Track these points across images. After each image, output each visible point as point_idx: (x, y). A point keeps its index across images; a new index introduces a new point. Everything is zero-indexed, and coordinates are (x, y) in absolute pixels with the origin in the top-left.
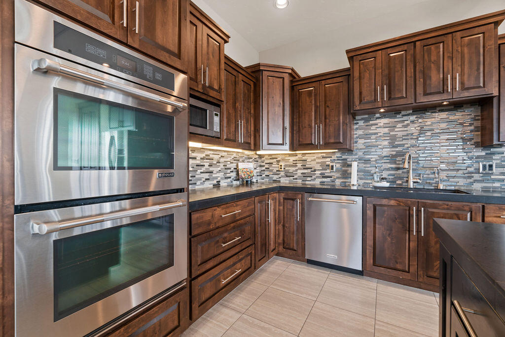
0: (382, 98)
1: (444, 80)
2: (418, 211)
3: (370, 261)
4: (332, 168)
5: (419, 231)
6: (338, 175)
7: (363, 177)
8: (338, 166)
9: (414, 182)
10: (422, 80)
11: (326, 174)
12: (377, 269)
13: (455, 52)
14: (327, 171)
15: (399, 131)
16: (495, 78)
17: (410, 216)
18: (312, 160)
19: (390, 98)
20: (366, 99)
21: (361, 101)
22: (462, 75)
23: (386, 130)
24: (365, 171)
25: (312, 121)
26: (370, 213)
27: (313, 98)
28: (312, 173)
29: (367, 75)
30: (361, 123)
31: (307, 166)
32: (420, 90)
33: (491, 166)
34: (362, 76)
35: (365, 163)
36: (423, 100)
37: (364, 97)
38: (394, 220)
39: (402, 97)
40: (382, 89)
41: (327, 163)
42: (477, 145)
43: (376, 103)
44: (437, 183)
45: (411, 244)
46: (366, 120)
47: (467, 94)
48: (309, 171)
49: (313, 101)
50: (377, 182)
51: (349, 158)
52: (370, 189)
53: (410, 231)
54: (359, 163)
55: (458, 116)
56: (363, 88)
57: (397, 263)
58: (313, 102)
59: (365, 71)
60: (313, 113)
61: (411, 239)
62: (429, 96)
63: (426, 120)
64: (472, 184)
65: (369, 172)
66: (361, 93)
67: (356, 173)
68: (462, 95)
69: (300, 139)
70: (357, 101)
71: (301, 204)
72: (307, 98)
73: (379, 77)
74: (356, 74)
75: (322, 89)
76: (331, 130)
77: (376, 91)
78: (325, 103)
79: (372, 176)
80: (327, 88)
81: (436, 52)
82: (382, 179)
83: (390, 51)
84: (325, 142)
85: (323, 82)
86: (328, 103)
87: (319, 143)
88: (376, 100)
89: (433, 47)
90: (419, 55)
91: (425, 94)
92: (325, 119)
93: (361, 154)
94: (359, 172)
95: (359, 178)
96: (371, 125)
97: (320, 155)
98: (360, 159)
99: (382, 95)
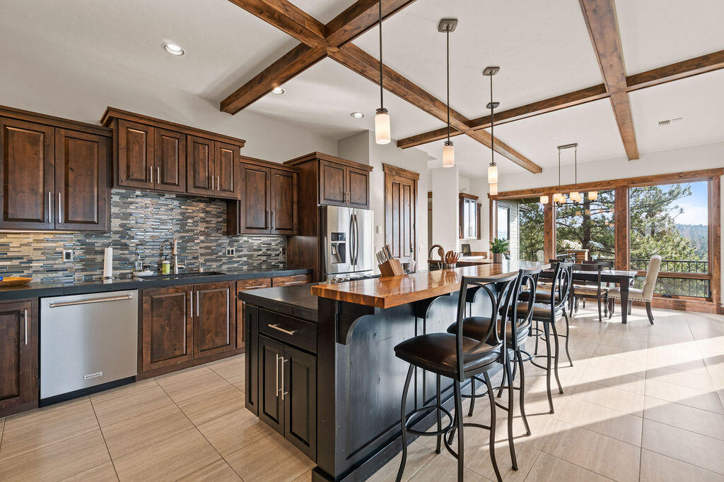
0: (155, 180)
1: (209, 178)
2: (194, 295)
3: (146, 358)
4: (68, 256)
5: (195, 313)
6: (79, 266)
7: (119, 266)
8: (78, 253)
9: (179, 268)
10: (192, 172)
11: (55, 266)
12: (154, 365)
13: (216, 158)
14: (57, 262)
16: (239, 187)
18: (22, 245)
19: (163, 182)
20: (135, 175)
21: (128, 177)
22: (221, 178)
24: (120, 259)
25: (38, 184)
27: (41, 148)
28: (22, 265)
29: (136, 148)
31: (9, 254)
32: (190, 182)
33: (232, 251)
34: (131, 148)
35: (122, 249)
36: (192, 191)
37: (132, 173)
38: (172, 307)
39: (175, 184)
40: (155, 171)
41: (58, 250)
42: (224, 234)
43: (148, 183)
44: (198, 267)
45: (188, 326)
46: (124, 196)
47: (223, 195)
48: (16, 262)
49: (41, 152)
50: (140, 271)
51: (98, 242)
52: (128, 281)
54: (114, 249)
55: (212, 208)
56: (131, 163)
57: (175, 350)
58: (41, 156)
59: (134, 142)
60: (41, 173)
61: (188, 322)
62: (197, 189)
63: (188, 207)
64: (221, 266)
65: (126, 259)
66: (128, 167)
67: (111, 262)
68: (220, 195)
69: (10, 211)
70: (123, 175)
71: (31, 316)
72: (28, 147)
73: (150, 157)
74: (123, 142)
75: (60, 142)
76: (77, 204)
77: (147, 170)
78: (67, 162)
79: (132, 264)
80: (71, 142)
81: (203, 152)
82: (145, 267)
83: (163, 132)
84: (67, 221)
85: (63, 131)
86: (71, 164)
87: (56, 220)
88: (147, 180)
89: (201, 146)
90: (190, 149)
91: (195, 187)
92: (67, 185)
93: (116, 237)
94: (113, 260)
95: (114, 268)
96: (131, 203)
97: (42, 237)
98: (115, 244)
99: (155, 177)
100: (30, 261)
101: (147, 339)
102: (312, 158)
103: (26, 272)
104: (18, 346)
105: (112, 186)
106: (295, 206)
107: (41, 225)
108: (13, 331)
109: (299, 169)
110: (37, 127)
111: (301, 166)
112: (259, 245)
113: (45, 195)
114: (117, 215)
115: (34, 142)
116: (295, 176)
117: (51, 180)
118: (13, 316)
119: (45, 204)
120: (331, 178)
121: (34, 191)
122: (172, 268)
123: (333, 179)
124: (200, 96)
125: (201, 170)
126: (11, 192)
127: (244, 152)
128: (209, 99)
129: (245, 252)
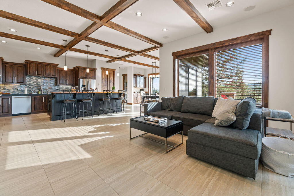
0: (36, 74)
1: (49, 73)
2: (44, 98)
3: (33, 109)
5: (44, 101)
9: (43, 93)
10: (45, 72)
12: (35, 111)
13: (51, 68)
15: (39, 81)
16: (57, 75)
17: (43, 99)
18: (9, 87)
19: (37, 74)
22: (52, 73)
23: (36, 80)
24: (29, 90)
25: (11, 75)
26: (33, 99)
29: (32, 68)
30: (28, 78)
31: (6, 89)
32: (44, 74)
34: (30, 68)
38: (39, 100)
39: (41, 75)
41: (16, 88)
44: (48, 93)
46: (30, 77)
47: (52, 76)
53: (43, 101)
57: (40, 108)
58: (12, 70)
59: (31, 66)
60: (12, 73)
61: (43, 103)
65: (31, 90)
66: (30, 72)
69: (6, 80)
70: (29, 73)
71: (10, 99)
72: (10, 68)
73: (35, 69)
74: (28, 67)
75: (16, 67)
76: (19, 79)
77: (34, 72)
78: (17, 71)
79: (32, 91)
80: (18, 67)
81: (47, 67)
82: (35, 92)
83: (37, 64)
84: (17, 82)
85: (16, 65)
86: (18, 71)
87: (15, 82)
88: (34, 74)
89: (47, 66)
90: (44, 67)
91: (45, 75)
92: (17, 75)
93: (28, 86)
94: (28, 90)
95: (28, 92)
96: (31, 78)
97: (12, 85)
98: (28, 87)
99: (36, 73)
100: (10, 90)
101: (33, 105)
102: (77, 67)
103: (9, 92)
104: (8, 104)
105: (26, 75)
106: (74, 79)
107: (12, 83)
108: (7, 102)
109: (75, 70)
110: (11, 65)
111: (76, 69)
112: (65, 88)
113: (13, 77)
114: (28, 81)
115: (11, 68)
116: (74, 71)
117: (14, 75)
118: (7, 99)
119: (13, 79)
120: (82, 72)
121: (11, 77)
122: (41, 93)
123: (83, 72)
124: (49, 54)
125: (47, 71)
126: (7, 77)
127: (58, 67)
128: (51, 54)
129: (61, 89)
